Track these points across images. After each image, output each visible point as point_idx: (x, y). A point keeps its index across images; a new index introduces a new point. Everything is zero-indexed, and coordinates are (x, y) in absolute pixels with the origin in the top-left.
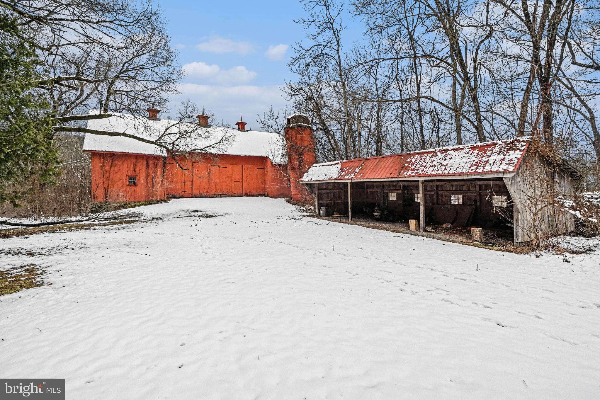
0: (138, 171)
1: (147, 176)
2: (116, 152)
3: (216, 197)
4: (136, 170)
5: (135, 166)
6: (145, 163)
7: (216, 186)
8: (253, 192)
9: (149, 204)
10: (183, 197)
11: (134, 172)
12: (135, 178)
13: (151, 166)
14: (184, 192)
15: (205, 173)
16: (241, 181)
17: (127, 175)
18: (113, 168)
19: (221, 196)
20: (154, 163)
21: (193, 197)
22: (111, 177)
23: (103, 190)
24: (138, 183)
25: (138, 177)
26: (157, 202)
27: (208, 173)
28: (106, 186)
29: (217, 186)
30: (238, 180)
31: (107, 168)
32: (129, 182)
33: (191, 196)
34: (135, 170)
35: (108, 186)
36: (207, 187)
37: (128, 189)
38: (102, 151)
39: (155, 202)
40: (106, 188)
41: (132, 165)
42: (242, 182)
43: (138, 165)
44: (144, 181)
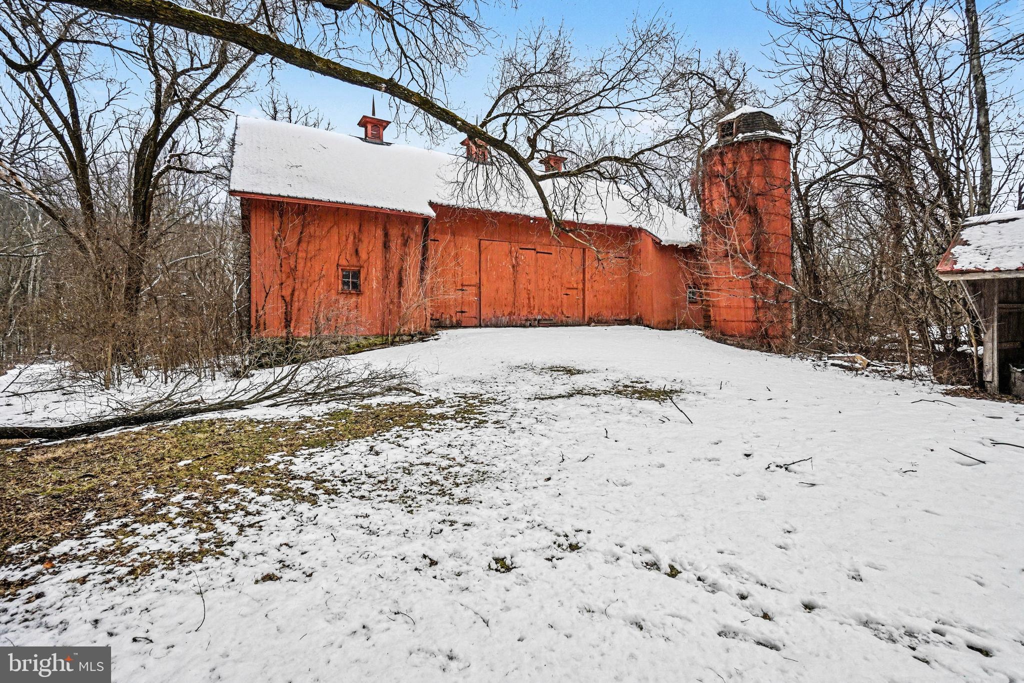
0: (363, 255)
1: (386, 269)
2: (313, 200)
3: (531, 326)
4: (359, 249)
5: (358, 240)
6: (380, 233)
7: (529, 299)
8: (606, 314)
9: (393, 344)
10: (458, 325)
11: (354, 256)
12: (356, 275)
13: (396, 243)
14: (462, 312)
15: (506, 265)
16: (580, 286)
17: (338, 265)
18: (304, 245)
19: (540, 323)
20: (403, 235)
21: (480, 326)
22: (300, 267)
23: (281, 304)
24: (364, 287)
25: (366, 270)
26: (411, 338)
27: (513, 267)
28: (287, 292)
29: (532, 300)
30: (575, 286)
31: (290, 243)
32: (344, 283)
33: (476, 322)
34: (357, 251)
35: (292, 294)
36: (510, 299)
37: (341, 302)
38: (279, 196)
39: (405, 338)
40: (288, 299)
41: (351, 238)
42: (584, 290)
43: (365, 239)
44: (378, 283)
